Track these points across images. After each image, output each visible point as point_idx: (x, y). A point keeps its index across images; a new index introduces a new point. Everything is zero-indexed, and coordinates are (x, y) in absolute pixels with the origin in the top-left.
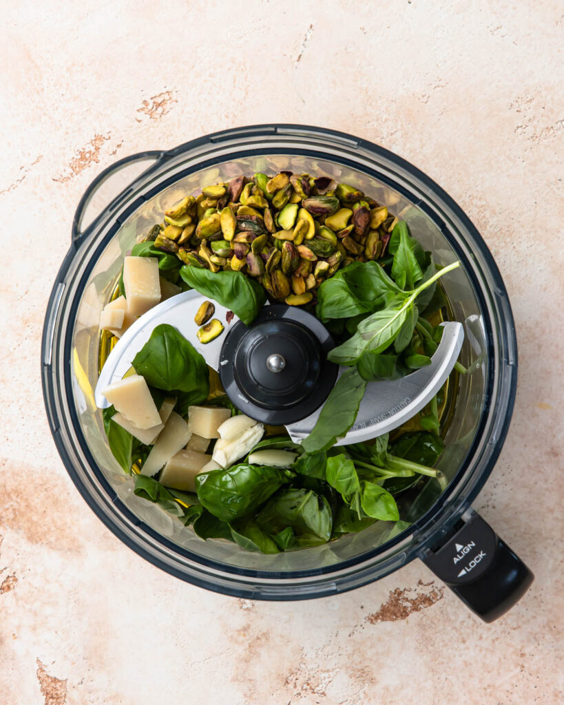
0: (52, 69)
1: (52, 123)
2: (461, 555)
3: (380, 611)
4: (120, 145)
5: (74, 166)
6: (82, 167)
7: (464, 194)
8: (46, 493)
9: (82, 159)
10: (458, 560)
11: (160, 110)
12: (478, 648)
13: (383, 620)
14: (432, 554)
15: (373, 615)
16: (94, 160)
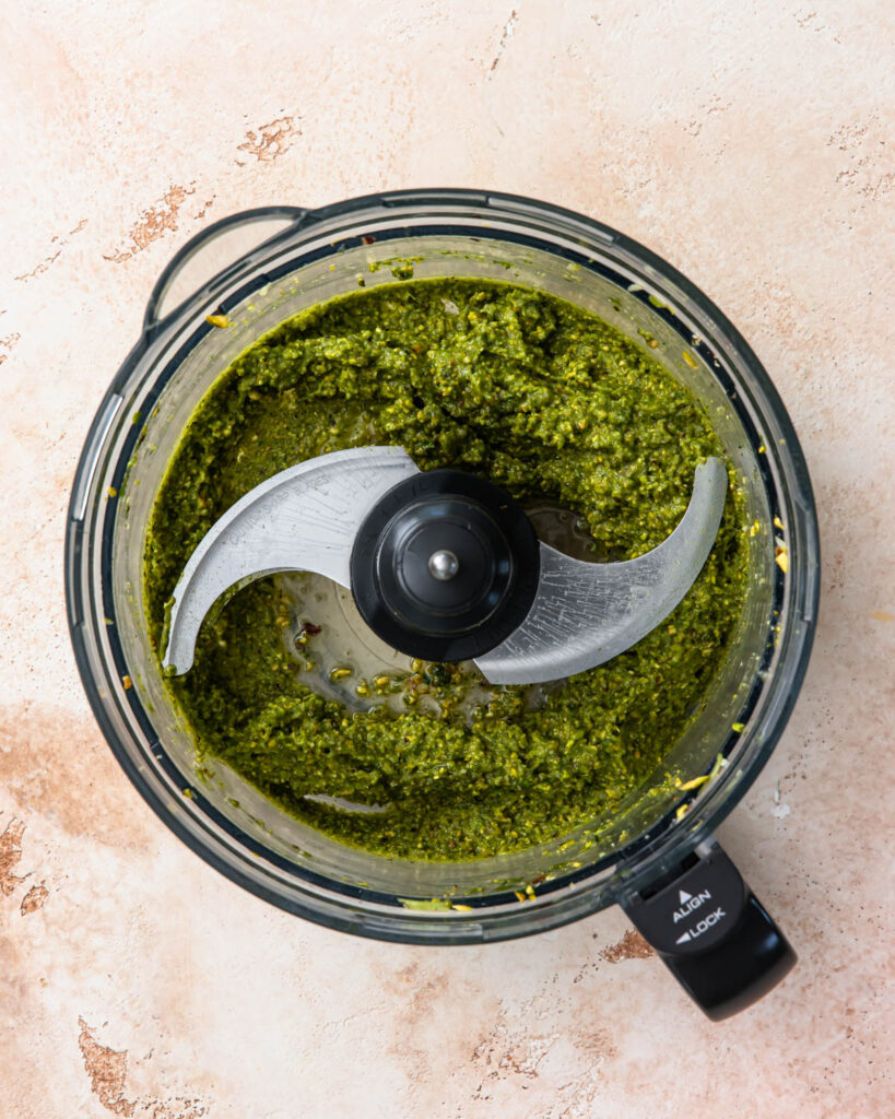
0: (103, 83)
1: (103, 167)
2: (686, 909)
3: (623, 942)
4: (211, 203)
5: (138, 236)
6: (150, 237)
7: (757, 280)
8: (93, 754)
9: (150, 224)
10: (680, 916)
11: (274, 146)
12: (779, 1001)
13: (628, 956)
14: (640, 901)
15: (611, 949)
16: (170, 227)
